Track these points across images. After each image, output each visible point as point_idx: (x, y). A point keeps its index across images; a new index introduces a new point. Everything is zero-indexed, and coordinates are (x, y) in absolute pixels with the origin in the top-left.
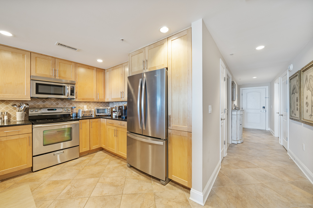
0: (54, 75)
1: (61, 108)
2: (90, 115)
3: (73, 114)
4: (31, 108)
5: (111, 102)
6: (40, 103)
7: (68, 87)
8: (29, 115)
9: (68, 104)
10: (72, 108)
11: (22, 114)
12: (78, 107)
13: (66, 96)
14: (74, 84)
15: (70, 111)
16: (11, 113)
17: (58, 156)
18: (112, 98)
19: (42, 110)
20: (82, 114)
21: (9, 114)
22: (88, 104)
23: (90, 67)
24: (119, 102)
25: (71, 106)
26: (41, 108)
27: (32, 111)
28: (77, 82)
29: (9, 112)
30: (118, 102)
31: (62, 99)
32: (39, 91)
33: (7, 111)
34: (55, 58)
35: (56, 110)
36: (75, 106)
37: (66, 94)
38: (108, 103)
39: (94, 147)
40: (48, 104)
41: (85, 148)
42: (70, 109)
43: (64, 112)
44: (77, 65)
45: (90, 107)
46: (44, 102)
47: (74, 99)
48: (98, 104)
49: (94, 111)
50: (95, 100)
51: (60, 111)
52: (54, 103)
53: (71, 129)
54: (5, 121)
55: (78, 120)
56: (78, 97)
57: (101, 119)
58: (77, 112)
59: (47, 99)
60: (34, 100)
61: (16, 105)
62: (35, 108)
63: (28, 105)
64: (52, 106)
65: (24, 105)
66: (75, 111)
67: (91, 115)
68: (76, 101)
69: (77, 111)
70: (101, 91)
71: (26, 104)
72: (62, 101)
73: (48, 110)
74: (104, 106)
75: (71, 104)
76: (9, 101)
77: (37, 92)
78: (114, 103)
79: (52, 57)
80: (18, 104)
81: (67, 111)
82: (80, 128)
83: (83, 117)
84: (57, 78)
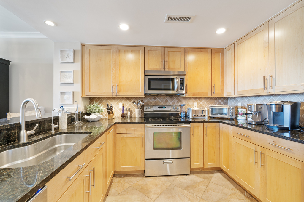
0: (163, 67)
1: (170, 105)
2: (202, 116)
3: (182, 114)
4: (145, 105)
5: (231, 98)
6: (152, 101)
7: (177, 80)
8: (144, 112)
9: (177, 101)
10: (181, 106)
11: (139, 110)
12: (187, 105)
13: (175, 91)
14: (184, 75)
15: (179, 110)
16: (132, 110)
17: (168, 165)
18: (238, 92)
19: (154, 107)
20: (193, 114)
21: (131, 110)
22: (199, 101)
23: (202, 50)
24: (249, 96)
25: (180, 104)
26: (153, 105)
27: (146, 108)
28: (187, 72)
29: (131, 109)
30: (246, 97)
31: (171, 95)
32: (151, 87)
33: (130, 108)
34: (165, 47)
35: (165, 107)
36: (184, 103)
37: (176, 89)
38: (227, 99)
39: (210, 165)
40: (158, 101)
41: (197, 162)
42: (179, 107)
43: (173, 110)
44: (187, 50)
45: (201, 105)
46: (155, 99)
47: (183, 94)
48: (212, 101)
49: (207, 110)
50: (210, 95)
51: (169, 110)
52: (164, 100)
53: (180, 134)
54: (129, 117)
55: (189, 122)
56: (188, 92)
57: (221, 124)
58: (186, 112)
59: (157, 95)
60: (148, 97)
61: (135, 102)
62: (148, 105)
63: (143, 102)
64: (162, 104)
65: (141, 102)
66: (184, 109)
67: (204, 116)
68: (186, 97)
69: (186, 110)
70: (218, 82)
71: (142, 101)
72: (171, 97)
73: (159, 107)
74: (220, 104)
75: (180, 101)
76: (132, 98)
77: (150, 89)
78: (239, 99)
79: (162, 47)
80: (136, 101)
81: (176, 109)
82: (192, 134)
83: (193, 118)
84: (166, 70)
